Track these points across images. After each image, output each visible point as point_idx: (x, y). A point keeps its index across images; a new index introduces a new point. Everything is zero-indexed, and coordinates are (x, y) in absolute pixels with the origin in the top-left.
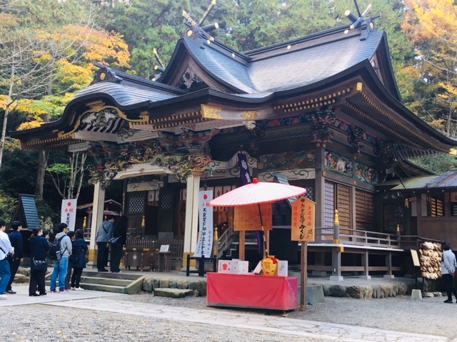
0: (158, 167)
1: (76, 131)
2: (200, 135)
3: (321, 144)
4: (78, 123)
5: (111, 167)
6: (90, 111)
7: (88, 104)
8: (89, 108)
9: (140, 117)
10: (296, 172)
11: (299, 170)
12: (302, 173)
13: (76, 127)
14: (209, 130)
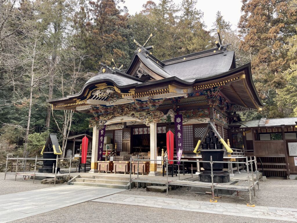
0: (132, 118)
1: (88, 99)
2: (157, 101)
3: (212, 105)
4: (90, 95)
5: (104, 118)
6: (98, 89)
7: (96, 85)
8: (96, 87)
9: (129, 92)
10: (199, 120)
11: (200, 119)
12: (202, 120)
13: (88, 97)
14: (162, 99)
